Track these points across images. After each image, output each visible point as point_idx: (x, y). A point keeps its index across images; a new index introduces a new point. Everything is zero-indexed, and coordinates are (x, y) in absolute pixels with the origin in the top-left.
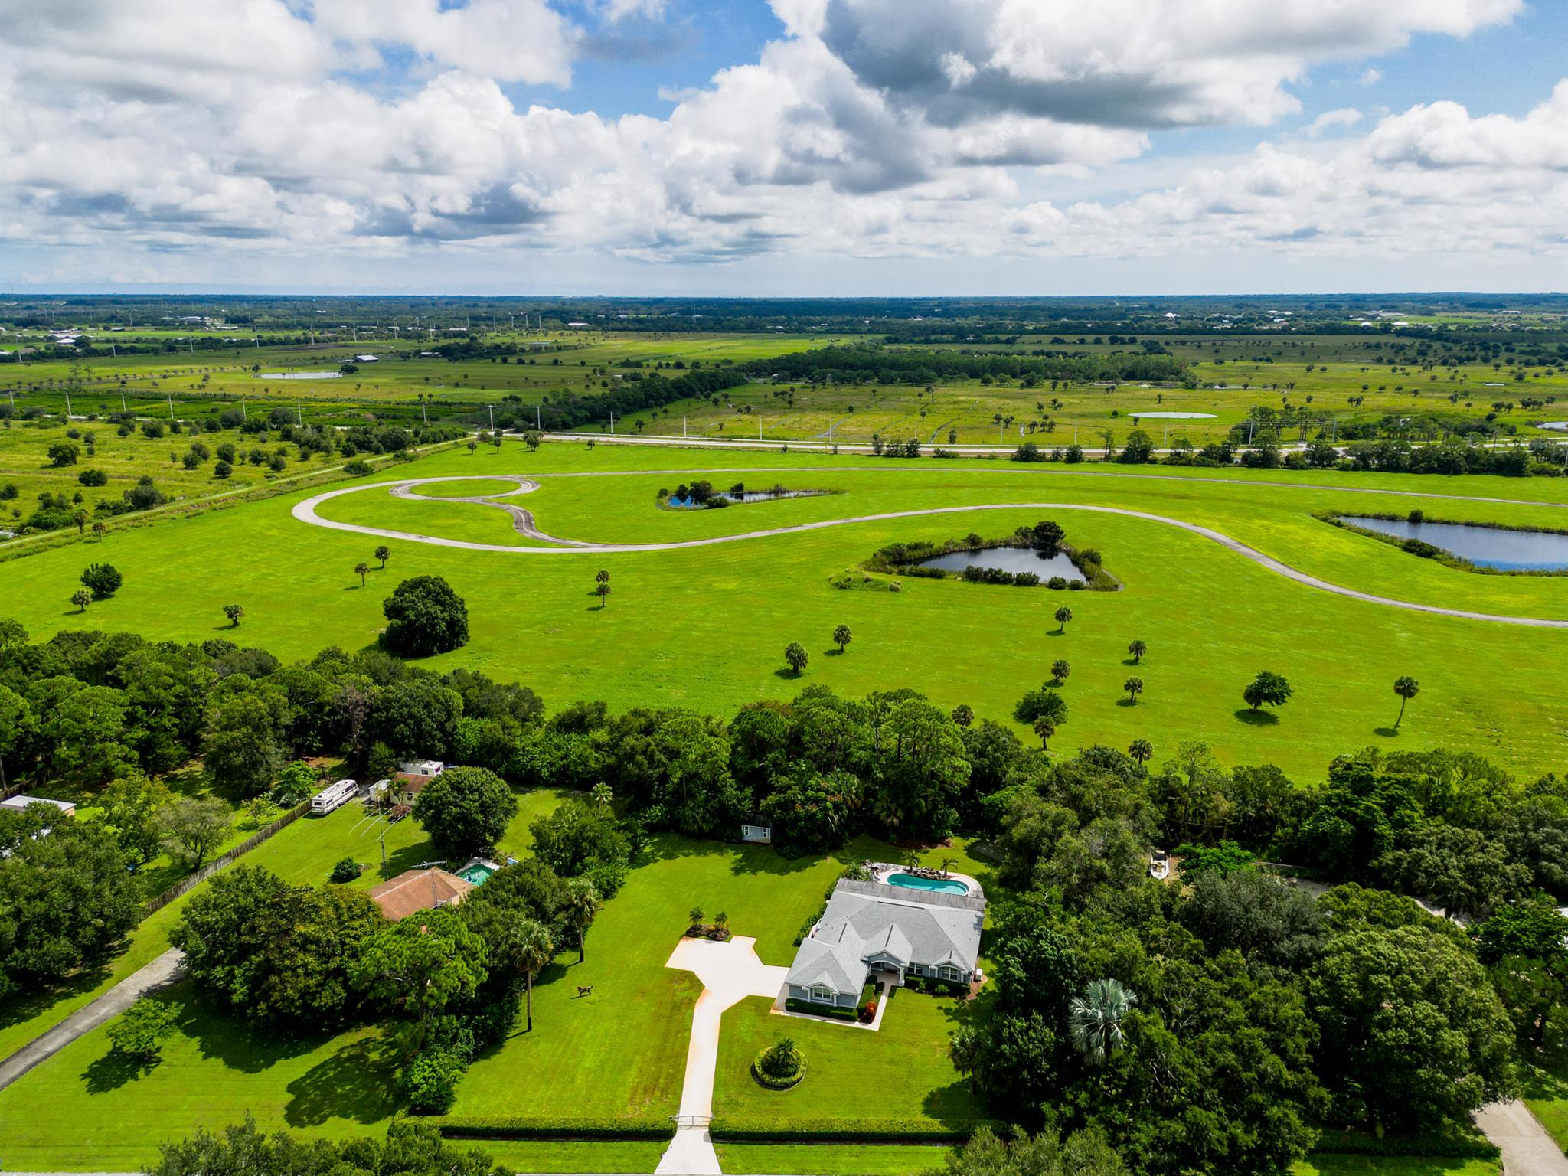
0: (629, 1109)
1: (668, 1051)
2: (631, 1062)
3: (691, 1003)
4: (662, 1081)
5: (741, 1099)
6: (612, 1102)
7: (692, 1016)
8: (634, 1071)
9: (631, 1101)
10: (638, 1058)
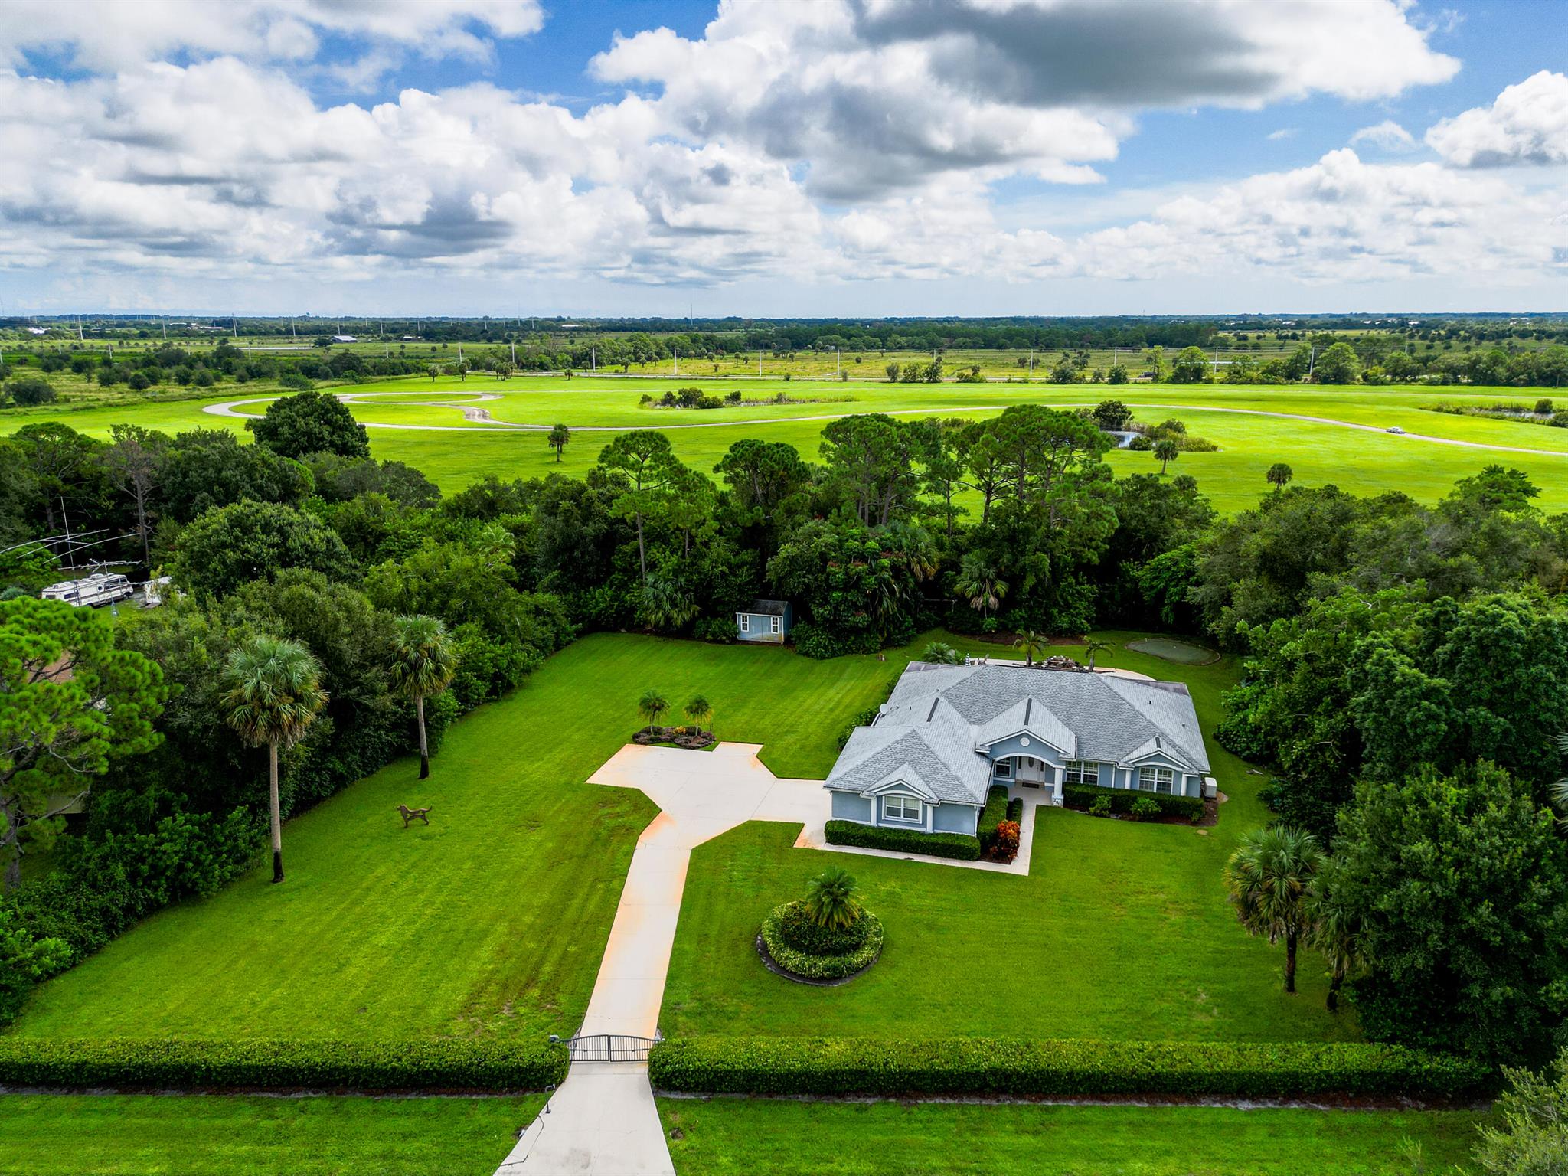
0: (459, 1026)
1: (570, 914)
2: (485, 934)
3: (631, 835)
4: (547, 968)
5: (731, 1005)
6: (419, 1010)
7: (630, 855)
8: (486, 951)
9: (467, 1009)
10: (502, 928)
